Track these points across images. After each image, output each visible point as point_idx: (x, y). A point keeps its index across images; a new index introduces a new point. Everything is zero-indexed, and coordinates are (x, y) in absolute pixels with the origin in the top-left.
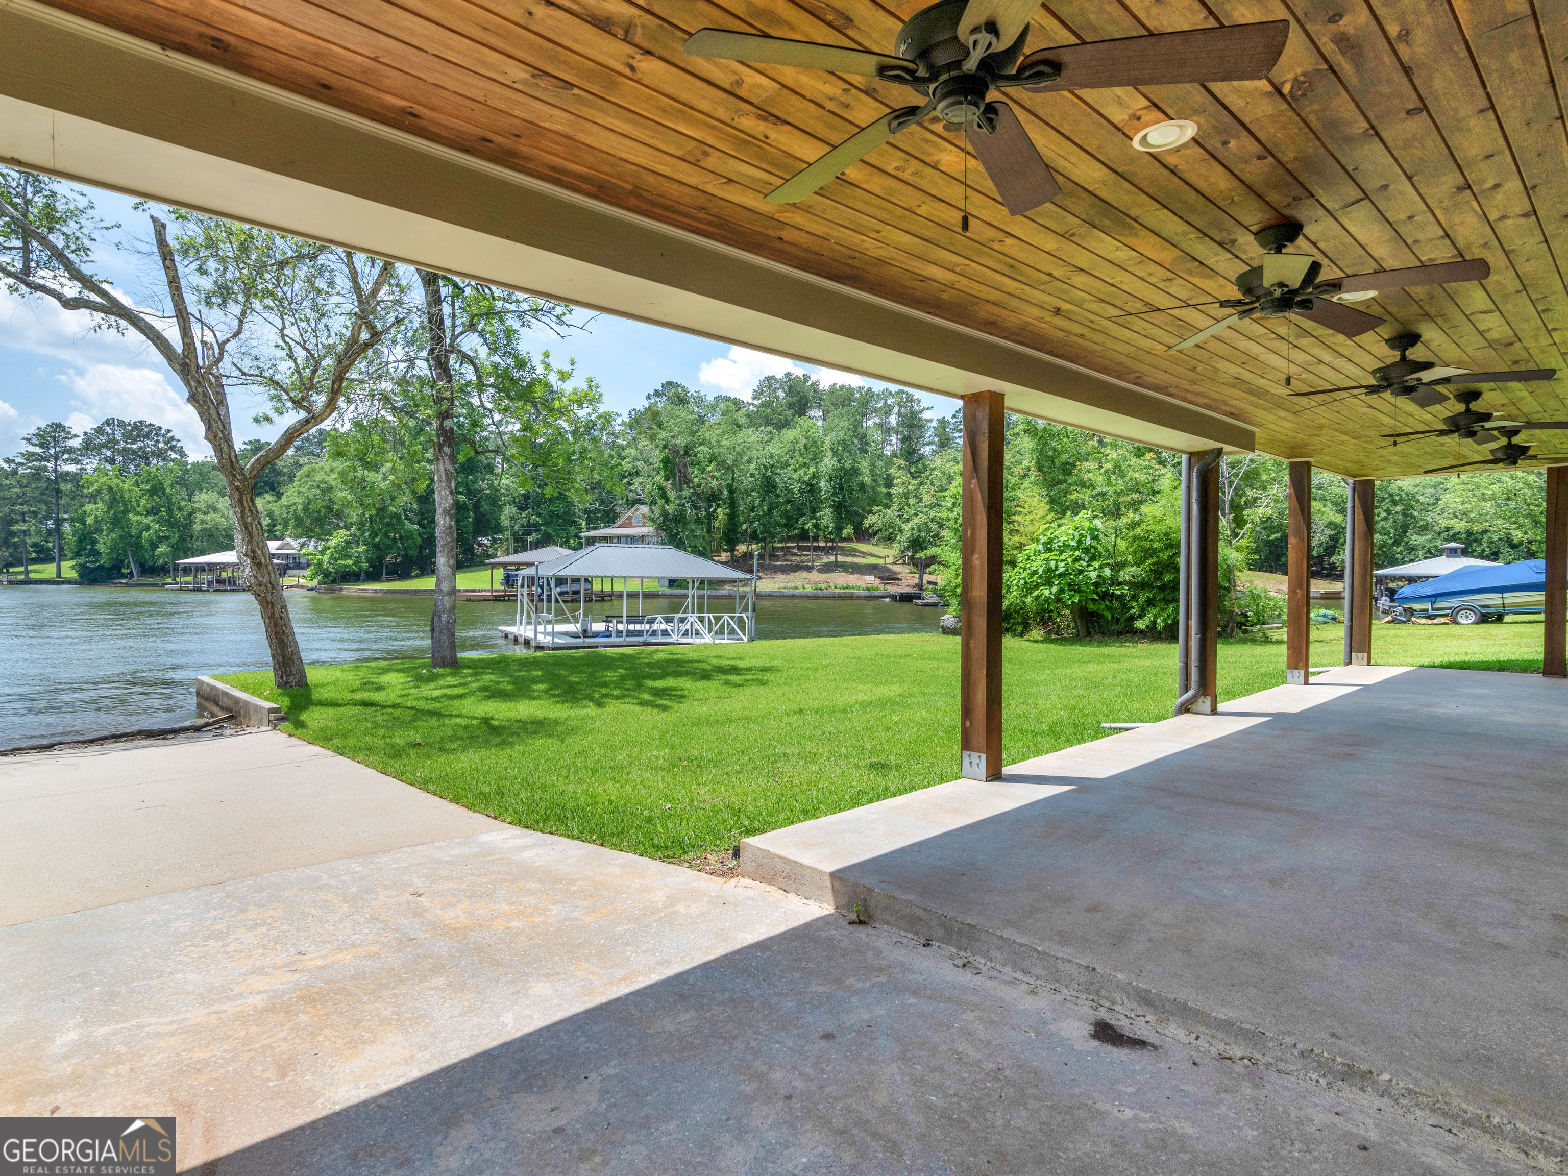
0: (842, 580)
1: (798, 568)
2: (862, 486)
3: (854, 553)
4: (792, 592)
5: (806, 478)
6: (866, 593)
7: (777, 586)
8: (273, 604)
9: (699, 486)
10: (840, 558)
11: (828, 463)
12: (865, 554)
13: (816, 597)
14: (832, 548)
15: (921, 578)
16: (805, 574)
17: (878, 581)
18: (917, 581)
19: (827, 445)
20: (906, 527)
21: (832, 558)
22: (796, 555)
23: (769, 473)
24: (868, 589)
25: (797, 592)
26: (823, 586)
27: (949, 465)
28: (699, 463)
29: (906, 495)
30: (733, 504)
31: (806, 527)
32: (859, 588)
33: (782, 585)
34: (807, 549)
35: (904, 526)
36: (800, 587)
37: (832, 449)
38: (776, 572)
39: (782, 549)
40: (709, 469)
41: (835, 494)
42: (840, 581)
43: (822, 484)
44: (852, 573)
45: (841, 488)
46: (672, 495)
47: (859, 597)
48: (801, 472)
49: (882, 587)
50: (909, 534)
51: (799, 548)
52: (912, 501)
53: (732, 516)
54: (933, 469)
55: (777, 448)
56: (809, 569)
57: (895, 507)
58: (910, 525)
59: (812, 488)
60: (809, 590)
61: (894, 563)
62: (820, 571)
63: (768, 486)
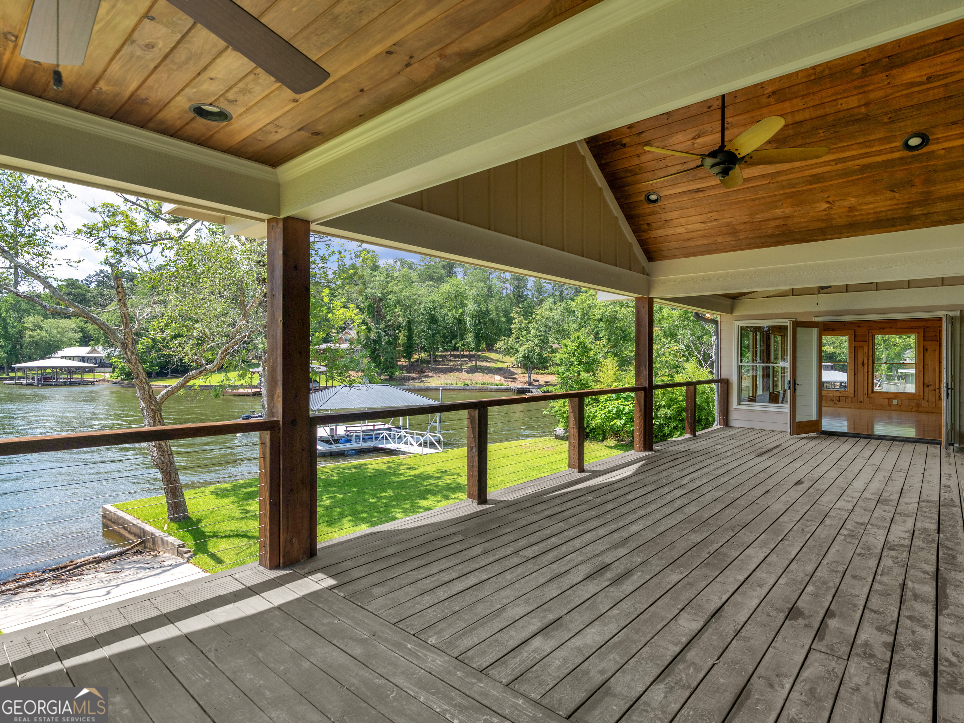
0: (480, 378)
1: (452, 370)
2: (492, 321)
3: (486, 359)
4: (449, 386)
5: (457, 316)
6: (496, 387)
7: (440, 383)
8: (170, 473)
9: (390, 320)
10: (479, 363)
11: (471, 307)
12: (493, 361)
13: (464, 390)
14: (473, 356)
15: (529, 377)
16: (456, 374)
17: (503, 379)
18: (527, 379)
19: (470, 296)
20: (521, 349)
21: (474, 363)
22: (451, 361)
23: (433, 312)
24: (497, 385)
25: (452, 387)
26: (469, 382)
27: (546, 312)
28: (389, 306)
29: (520, 329)
30: (410, 330)
31: (457, 346)
32: (491, 384)
33: (443, 382)
34: (457, 356)
35: (519, 348)
36: (454, 383)
37: (473, 299)
38: (438, 372)
39: (441, 356)
40: (396, 310)
41: (476, 325)
42: (480, 379)
43: (468, 320)
44: (486, 373)
45: (479, 322)
46: (372, 326)
47: (491, 390)
48: (453, 312)
49: (505, 383)
50: (523, 353)
51: (452, 356)
52: (524, 333)
53: (410, 337)
54: (537, 314)
55: (437, 297)
56: (460, 370)
57: (514, 336)
58: (523, 348)
59: (460, 321)
60: (460, 385)
61: (512, 367)
62: (467, 372)
63: (433, 320)
